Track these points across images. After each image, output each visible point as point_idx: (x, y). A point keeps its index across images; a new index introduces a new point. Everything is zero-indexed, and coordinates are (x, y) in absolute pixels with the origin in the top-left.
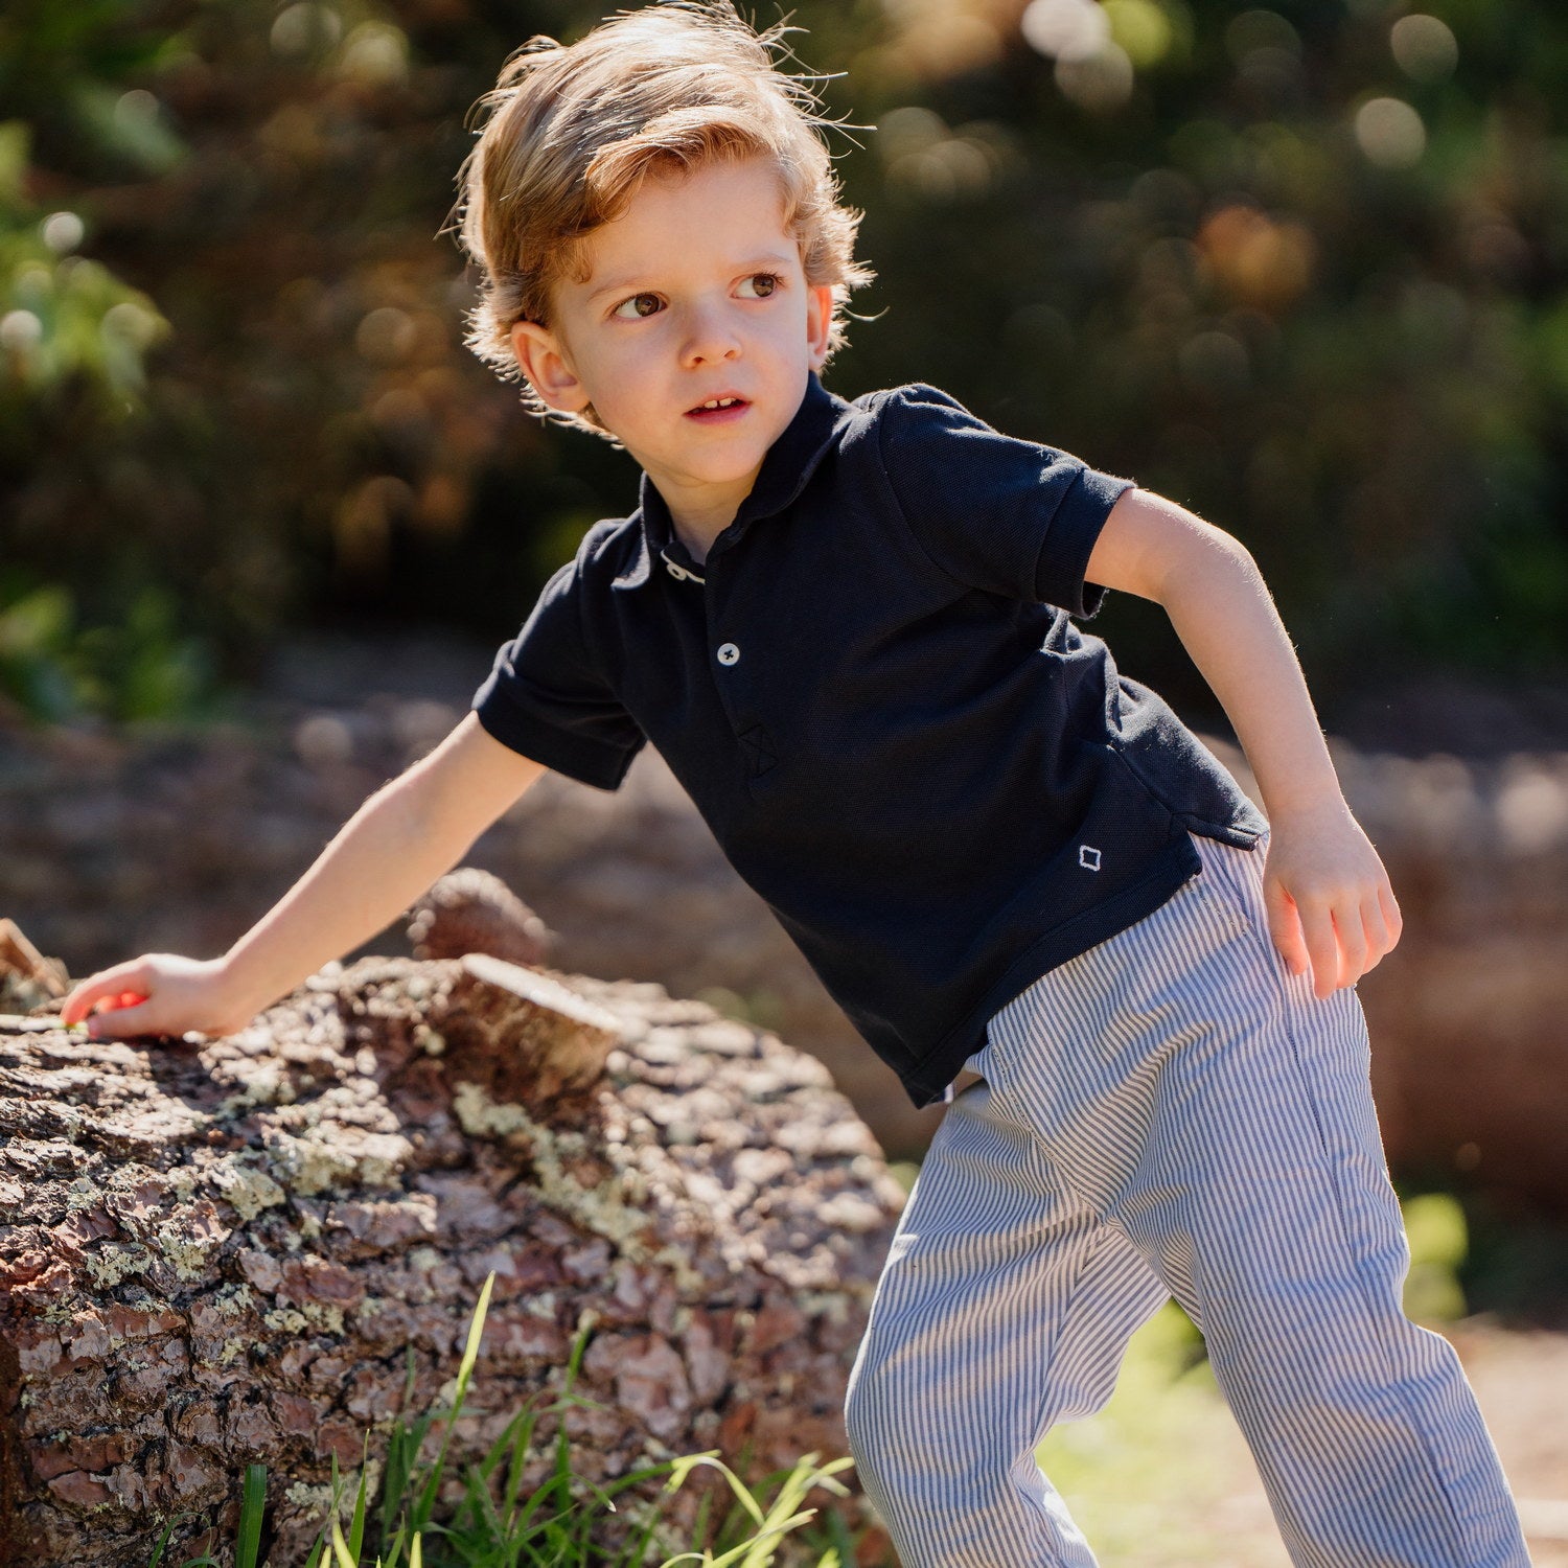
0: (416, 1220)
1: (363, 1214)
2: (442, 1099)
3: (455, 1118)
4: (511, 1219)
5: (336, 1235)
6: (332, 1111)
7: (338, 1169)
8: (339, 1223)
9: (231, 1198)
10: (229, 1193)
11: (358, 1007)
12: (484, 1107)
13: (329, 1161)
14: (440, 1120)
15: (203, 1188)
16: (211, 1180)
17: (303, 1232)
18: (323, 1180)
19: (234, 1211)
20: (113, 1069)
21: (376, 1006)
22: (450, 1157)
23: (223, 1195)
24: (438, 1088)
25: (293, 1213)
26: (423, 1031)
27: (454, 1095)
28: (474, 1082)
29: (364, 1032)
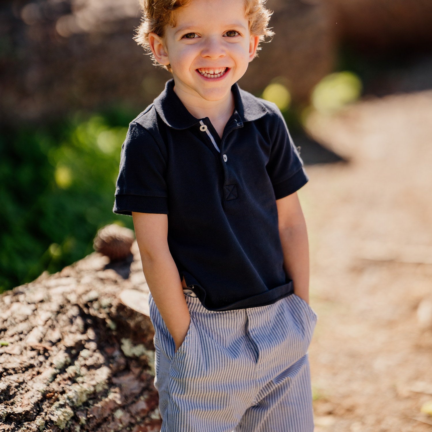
0: (115, 402)
1: (98, 408)
2: (117, 345)
3: (121, 351)
4: (143, 385)
5: (91, 420)
6: (83, 362)
7: (88, 393)
8: (91, 416)
9: (57, 424)
10: (56, 423)
11: (86, 311)
12: (131, 348)
13: (86, 391)
14: (117, 353)
15: (48, 423)
16: (50, 419)
17: (80, 423)
18: (84, 398)
19: (58, 428)
20: (12, 372)
21: (92, 312)
22: (122, 367)
23: (55, 424)
24: (115, 341)
25: (76, 419)
26: (109, 322)
27: (121, 344)
28: (127, 338)
29: (89, 321)
